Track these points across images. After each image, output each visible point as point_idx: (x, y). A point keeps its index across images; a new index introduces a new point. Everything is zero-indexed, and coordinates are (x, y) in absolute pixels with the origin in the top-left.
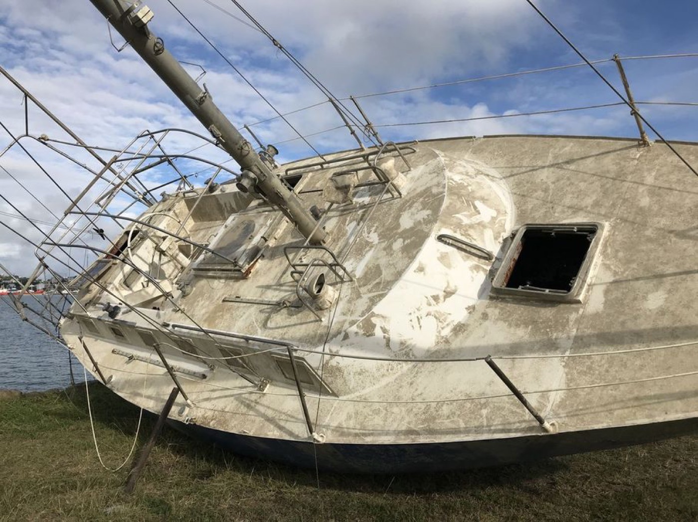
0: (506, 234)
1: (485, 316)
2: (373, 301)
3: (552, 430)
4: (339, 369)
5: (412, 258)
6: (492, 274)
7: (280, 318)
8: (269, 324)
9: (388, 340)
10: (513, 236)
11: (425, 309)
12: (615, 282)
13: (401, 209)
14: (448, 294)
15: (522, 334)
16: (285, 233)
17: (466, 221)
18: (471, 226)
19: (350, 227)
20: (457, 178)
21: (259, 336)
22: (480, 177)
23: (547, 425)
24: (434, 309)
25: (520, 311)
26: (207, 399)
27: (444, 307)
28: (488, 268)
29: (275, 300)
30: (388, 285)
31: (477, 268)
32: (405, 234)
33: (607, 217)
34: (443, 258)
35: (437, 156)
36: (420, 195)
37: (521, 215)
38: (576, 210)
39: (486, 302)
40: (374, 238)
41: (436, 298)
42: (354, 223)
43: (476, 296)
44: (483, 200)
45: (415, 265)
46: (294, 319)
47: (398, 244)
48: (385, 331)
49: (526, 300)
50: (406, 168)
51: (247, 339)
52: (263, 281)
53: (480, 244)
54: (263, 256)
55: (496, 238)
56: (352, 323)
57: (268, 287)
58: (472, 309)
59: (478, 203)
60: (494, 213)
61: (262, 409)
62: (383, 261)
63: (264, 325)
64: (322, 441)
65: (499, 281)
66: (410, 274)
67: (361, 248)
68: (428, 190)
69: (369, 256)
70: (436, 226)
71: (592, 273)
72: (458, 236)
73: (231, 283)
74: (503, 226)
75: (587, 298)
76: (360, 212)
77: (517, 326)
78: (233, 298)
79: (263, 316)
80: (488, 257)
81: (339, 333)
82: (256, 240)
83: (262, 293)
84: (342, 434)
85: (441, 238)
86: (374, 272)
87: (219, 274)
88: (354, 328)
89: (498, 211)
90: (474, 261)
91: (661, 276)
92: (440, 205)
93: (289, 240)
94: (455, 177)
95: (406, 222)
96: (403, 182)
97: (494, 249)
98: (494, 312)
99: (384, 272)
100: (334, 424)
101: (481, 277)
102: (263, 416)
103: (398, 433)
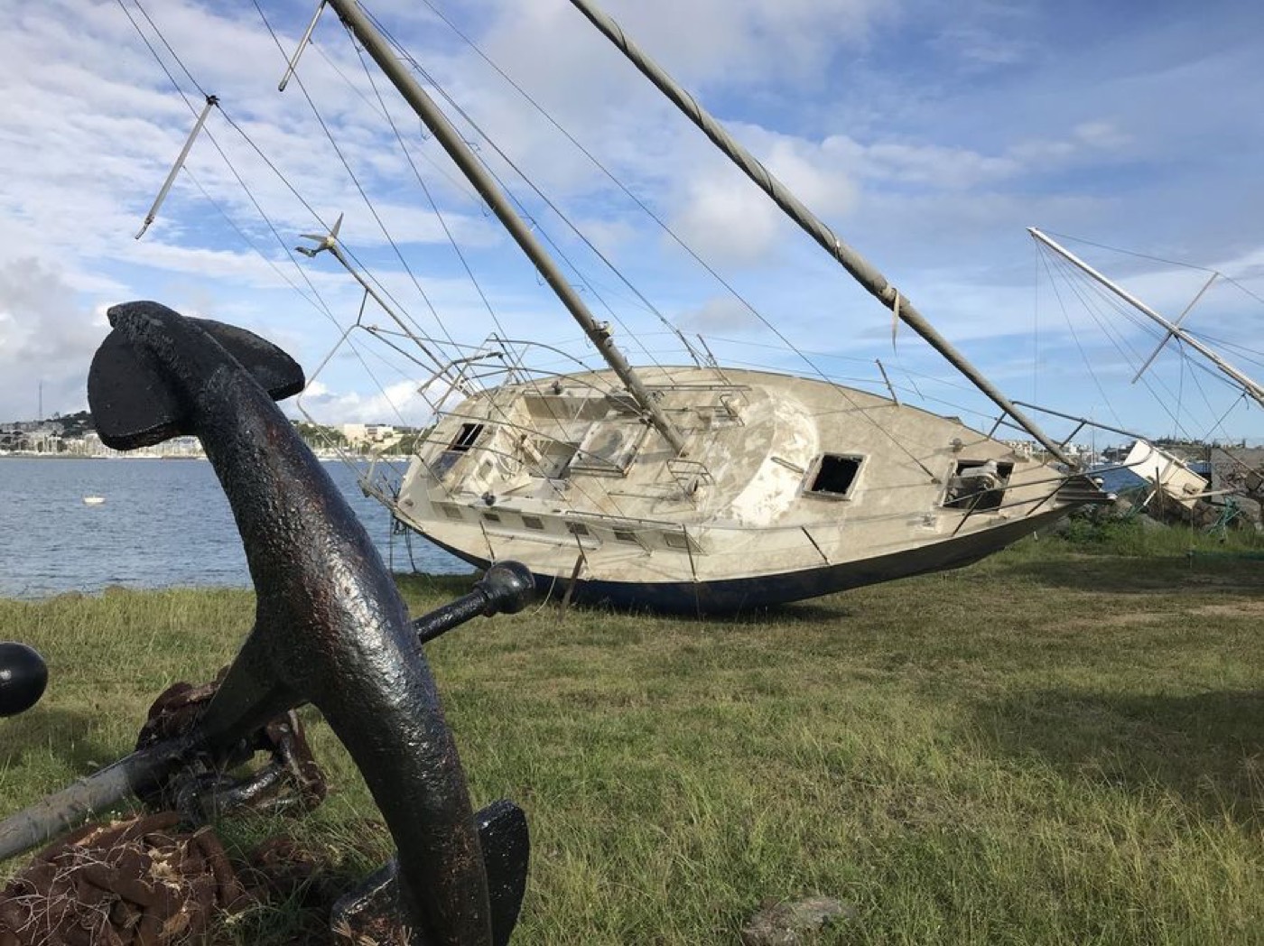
0: (813, 457)
1: (799, 507)
2: (732, 498)
3: (832, 564)
4: (710, 539)
5: (756, 471)
6: (803, 482)
7: (663, 507)
8: (655, 511)
9: (741, 522)
10: (817, 459)
11: (764, 503)
12: (869, 490)
13: (745, 435)
14: (778, 494)
15: (819, 517)
16: (651, 444)
17: (788, 448)
18: (791, 451)
19: (708, 445)
20: (783, 416)
21: (648, 518)
22: (797, 415)
23: (829, 561)
24: (769, 503)
25: (819, 504)
26: (602, 563)
27: (774, 501)
28: (801, 478)
29: (655, 495)
30: (741, 487)
31: (794, 478)
32: (750, 454)
33: (869, 452)
34: (775, 472)
35: (767, 397)
36: (758, 427)
37: (822, 444)
38: (854, 444)
39: (799, 499)
40: (727, 454)
41: (770, 496)
42: (710, 442)
43: (793, 495)
44: (799, 432)
45: (757, 476)
46: (675, 508)
47: (745, 461)
48: (739, 515)
49: (823, 498)
50: (746, 402)
51: (640, 521)
52: (642, 480)
53: (797, 464)
54: (636, 461)
55: (807, 459)
56: (719, 511)
57: (647, 485)
58: (791, 503)
59: (796, 435)
60: (806, 442)
61: (651, 567)
62: (736, 471)
63: (651, 510)
64: (700, 580)
65: (808, 487)
66: (755, 481)
67: (719, 461)
68: (764, 423)
69: (725, 468)
70: (771, 450)
71: (857, 485)
72: (784, 458)
73: (612, 480)
74: (810, 451)
75: (854, 499)
76: (714, 433)
77: (817, 513)
78: (617, 492)
79: (649, 506)
80: (801, 471)
81: (710, 517)
82: (628, 448)
83: (643, 490)
84: (714, 576)
85: (773, 459)
86: (729, 479)
87: (598, 473)
88: (720, 514)
89: (809, 441)
90: (793, 474)
91: (889, 488)
92: (772, 436)
93: (656, 450)
94: (781, 415)
95: (750, 445)
96: (745, 414)
97: (805, 466)
98: (805, 504)
99: (737, 479)
100: (707, 571)
101: (797, 484)
102: (653, 570)
103: (749, 572)
